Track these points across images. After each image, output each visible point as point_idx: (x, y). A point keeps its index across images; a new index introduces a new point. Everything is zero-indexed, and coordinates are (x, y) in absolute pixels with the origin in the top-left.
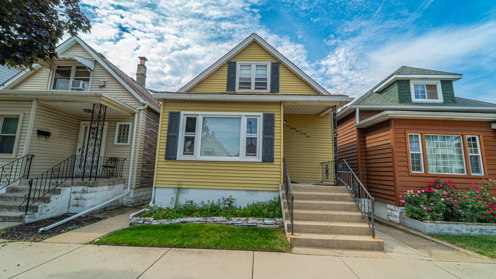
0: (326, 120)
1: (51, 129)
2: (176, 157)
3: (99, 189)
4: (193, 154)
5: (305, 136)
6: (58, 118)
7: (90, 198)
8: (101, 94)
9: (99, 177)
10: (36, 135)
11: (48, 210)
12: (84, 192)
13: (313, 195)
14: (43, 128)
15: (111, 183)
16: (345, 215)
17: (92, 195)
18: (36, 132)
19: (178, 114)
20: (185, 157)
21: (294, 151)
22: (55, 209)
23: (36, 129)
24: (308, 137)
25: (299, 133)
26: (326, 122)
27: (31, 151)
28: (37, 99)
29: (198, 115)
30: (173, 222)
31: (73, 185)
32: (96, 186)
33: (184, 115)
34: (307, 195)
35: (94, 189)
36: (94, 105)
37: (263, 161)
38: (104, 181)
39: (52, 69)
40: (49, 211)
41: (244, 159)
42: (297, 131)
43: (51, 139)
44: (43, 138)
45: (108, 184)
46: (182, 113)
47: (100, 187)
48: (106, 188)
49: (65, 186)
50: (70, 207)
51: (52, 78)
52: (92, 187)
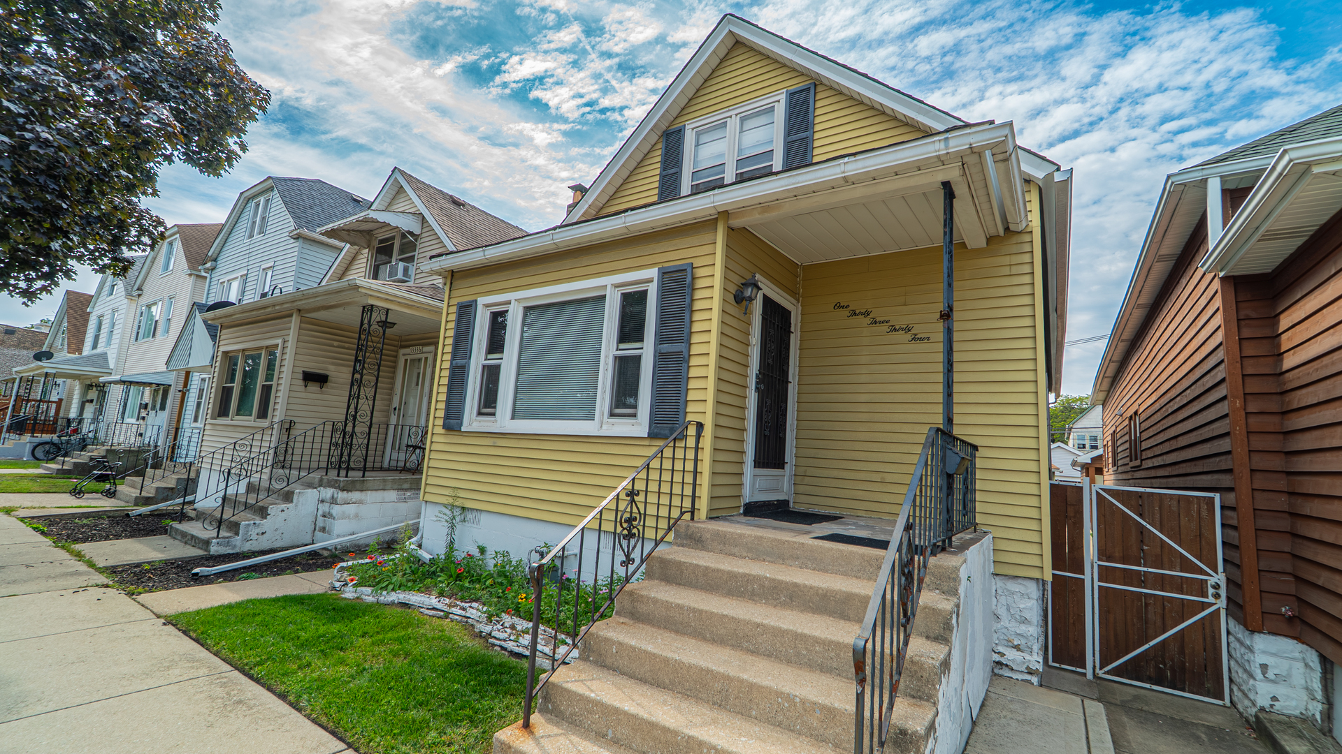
0: (1006, 260)
1: (332, 367)
2: (461, 424)
3: (370, 496)
4: (493, 414)
5: (908, 336)
6: (347, 345)
7: (344, 516)
8: (353, 282)
9: (373, 469)
10: (301, 383)
11: (263, 533)
12: (334, 501)
13: (757, 579)
14: (315, 367)
15: (406, 486)
16: (803, 702)
17: (350, 509)
18: (301, 376)
19: (471, 306)
20: (482, 424)
21: (863, 398)
22: (279, 532)
23: (300, 370)
24: (921, 339)
25: (885, 328)
26: (1006, 271)
27: (290, 413)
28: (299, 310)
29: (509, 303)
30: (382, 598)
31: (320, 486)
32: (362, 491)
33: (487, 306)
34: (732, 576)
35: (356, 495)
36: (364, 307)
37: (652, 435)
38: (385, 481)
39: (371, 247)
40: (265, 535)
41: (604, 427)
42: (876, 322)
43: (332, 388)
44: (313, 387)
45: (396, 487)
46: (482, 301)
47: (374, 493)
48: (392, 495)
49: (310, 486)
50: (316, 532)
51: (371, 265)
52: (348, 491)
